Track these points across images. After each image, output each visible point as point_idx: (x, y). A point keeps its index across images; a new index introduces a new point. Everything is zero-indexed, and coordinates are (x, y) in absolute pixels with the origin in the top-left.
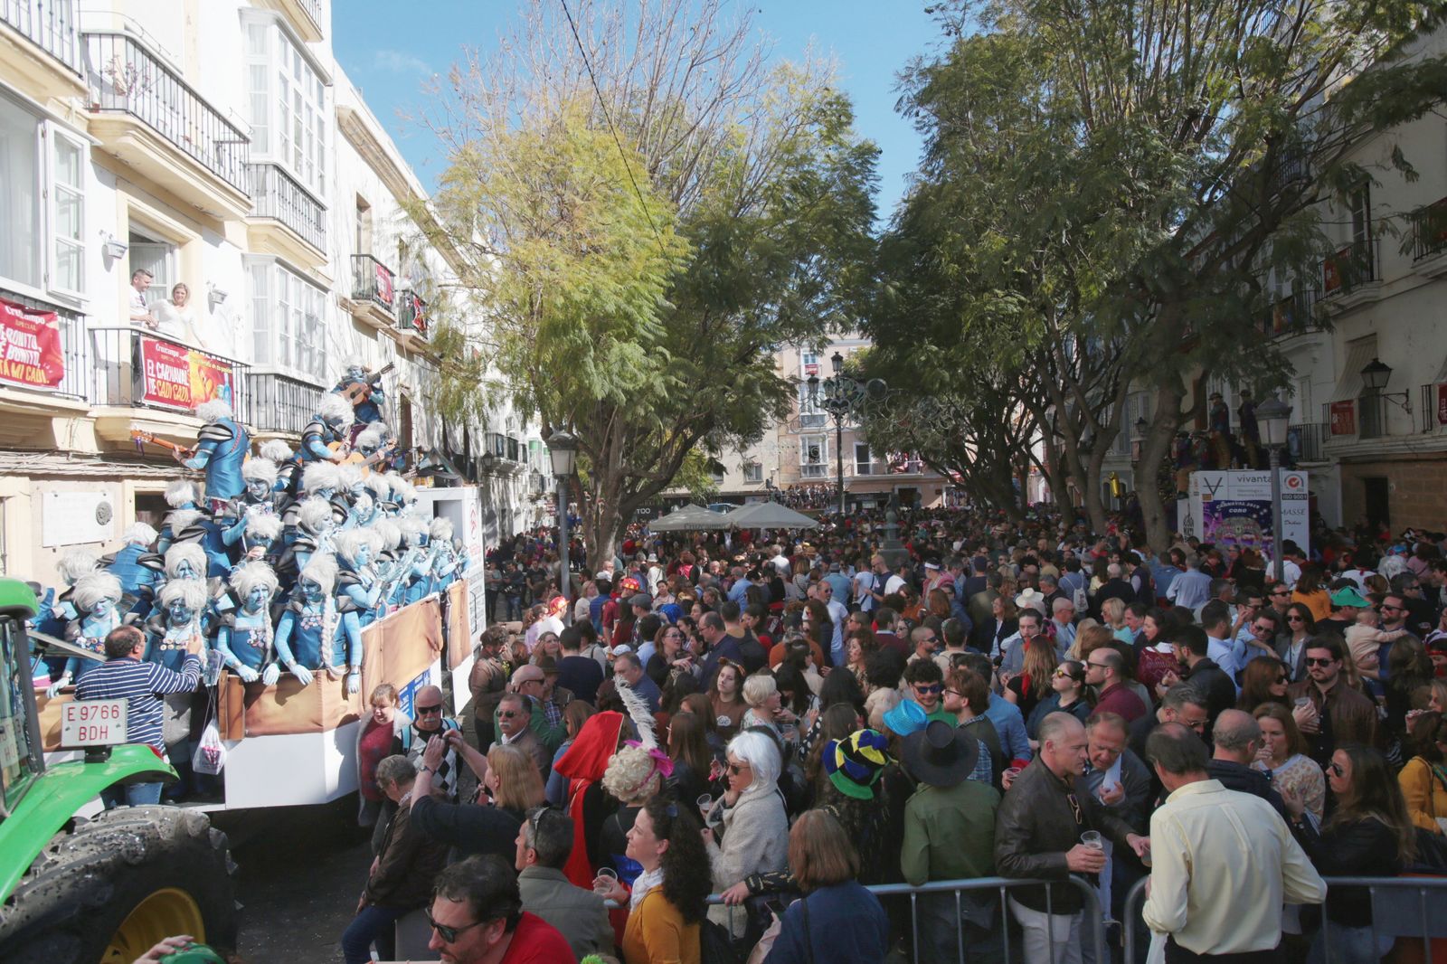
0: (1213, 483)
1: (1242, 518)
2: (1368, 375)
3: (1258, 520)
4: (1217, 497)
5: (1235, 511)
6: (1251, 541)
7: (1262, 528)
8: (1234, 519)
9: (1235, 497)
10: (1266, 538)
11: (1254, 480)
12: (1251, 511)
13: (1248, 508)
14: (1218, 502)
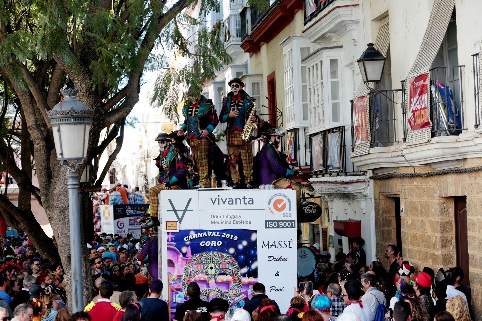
0: (180, 206)
1: (217, 254)
2: (361, 63)
3: (236, 256)
4: (184, 226)
5: (208, 244)
6: (227, 284)
7: (241, 266)
8: (206, 254)
9: (208, 225)
10: (246, 280)
11: (231, 201)
12: (227, 244)
13: (224, 239)
14: (187, 233)
